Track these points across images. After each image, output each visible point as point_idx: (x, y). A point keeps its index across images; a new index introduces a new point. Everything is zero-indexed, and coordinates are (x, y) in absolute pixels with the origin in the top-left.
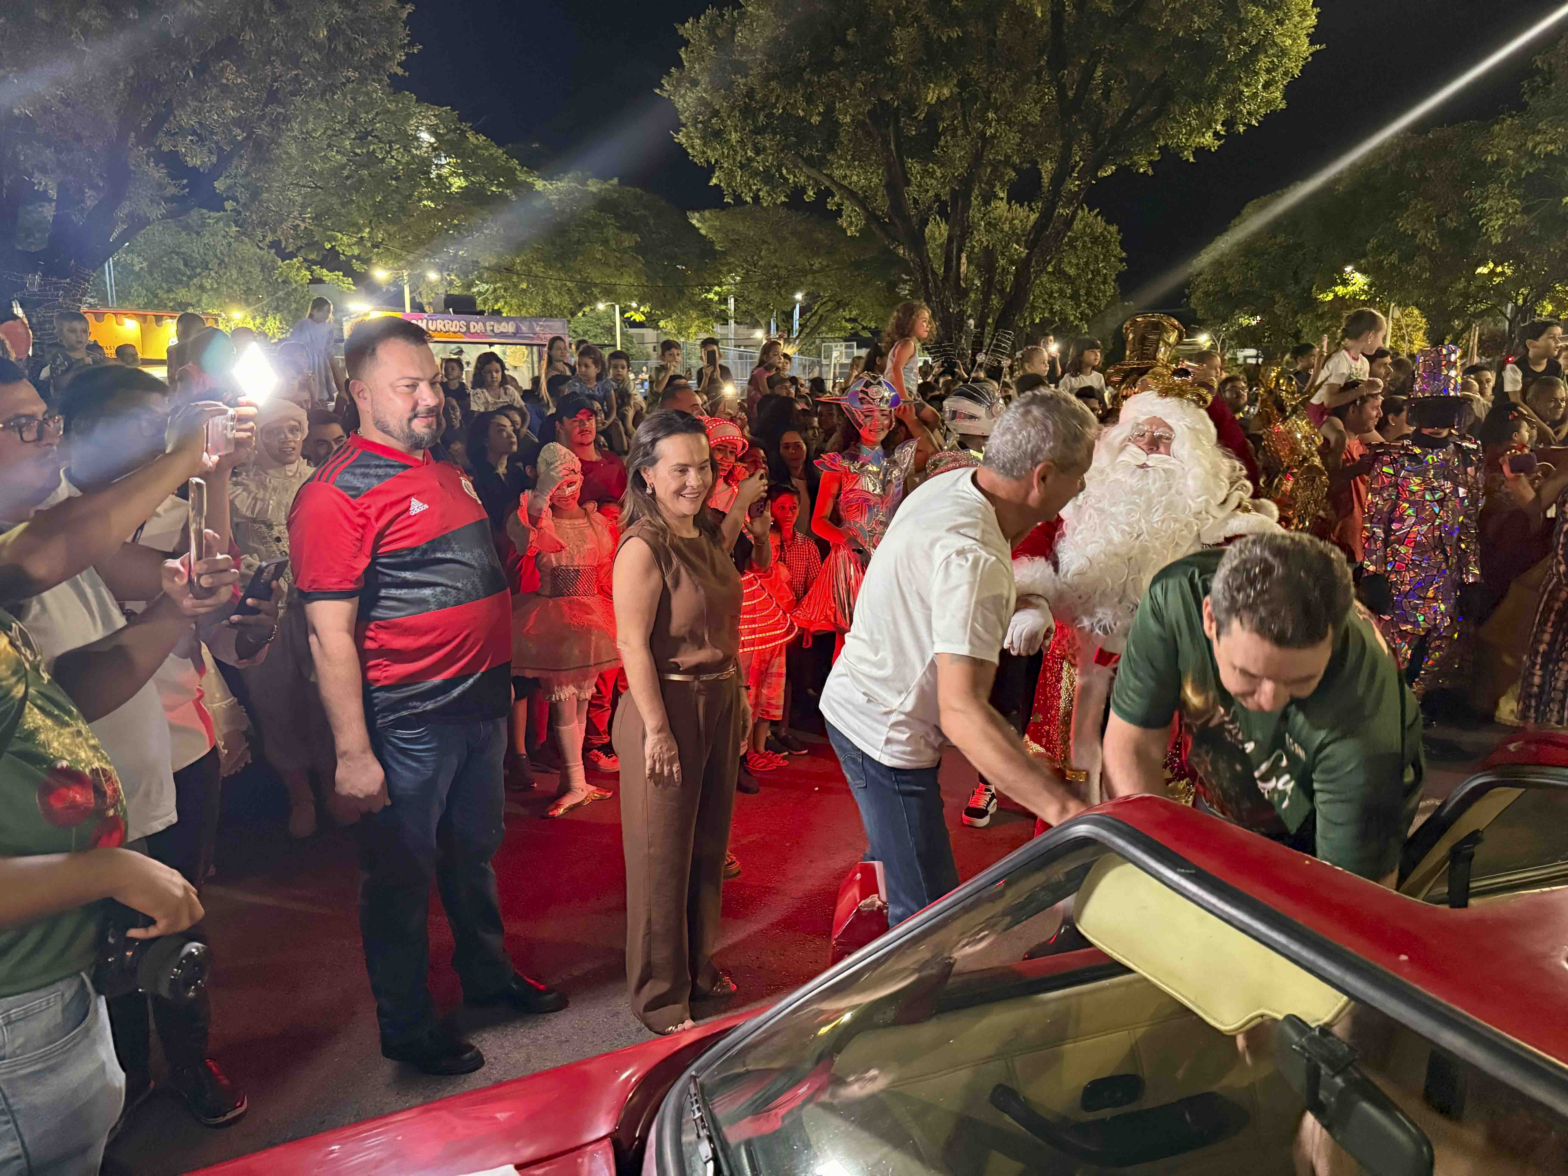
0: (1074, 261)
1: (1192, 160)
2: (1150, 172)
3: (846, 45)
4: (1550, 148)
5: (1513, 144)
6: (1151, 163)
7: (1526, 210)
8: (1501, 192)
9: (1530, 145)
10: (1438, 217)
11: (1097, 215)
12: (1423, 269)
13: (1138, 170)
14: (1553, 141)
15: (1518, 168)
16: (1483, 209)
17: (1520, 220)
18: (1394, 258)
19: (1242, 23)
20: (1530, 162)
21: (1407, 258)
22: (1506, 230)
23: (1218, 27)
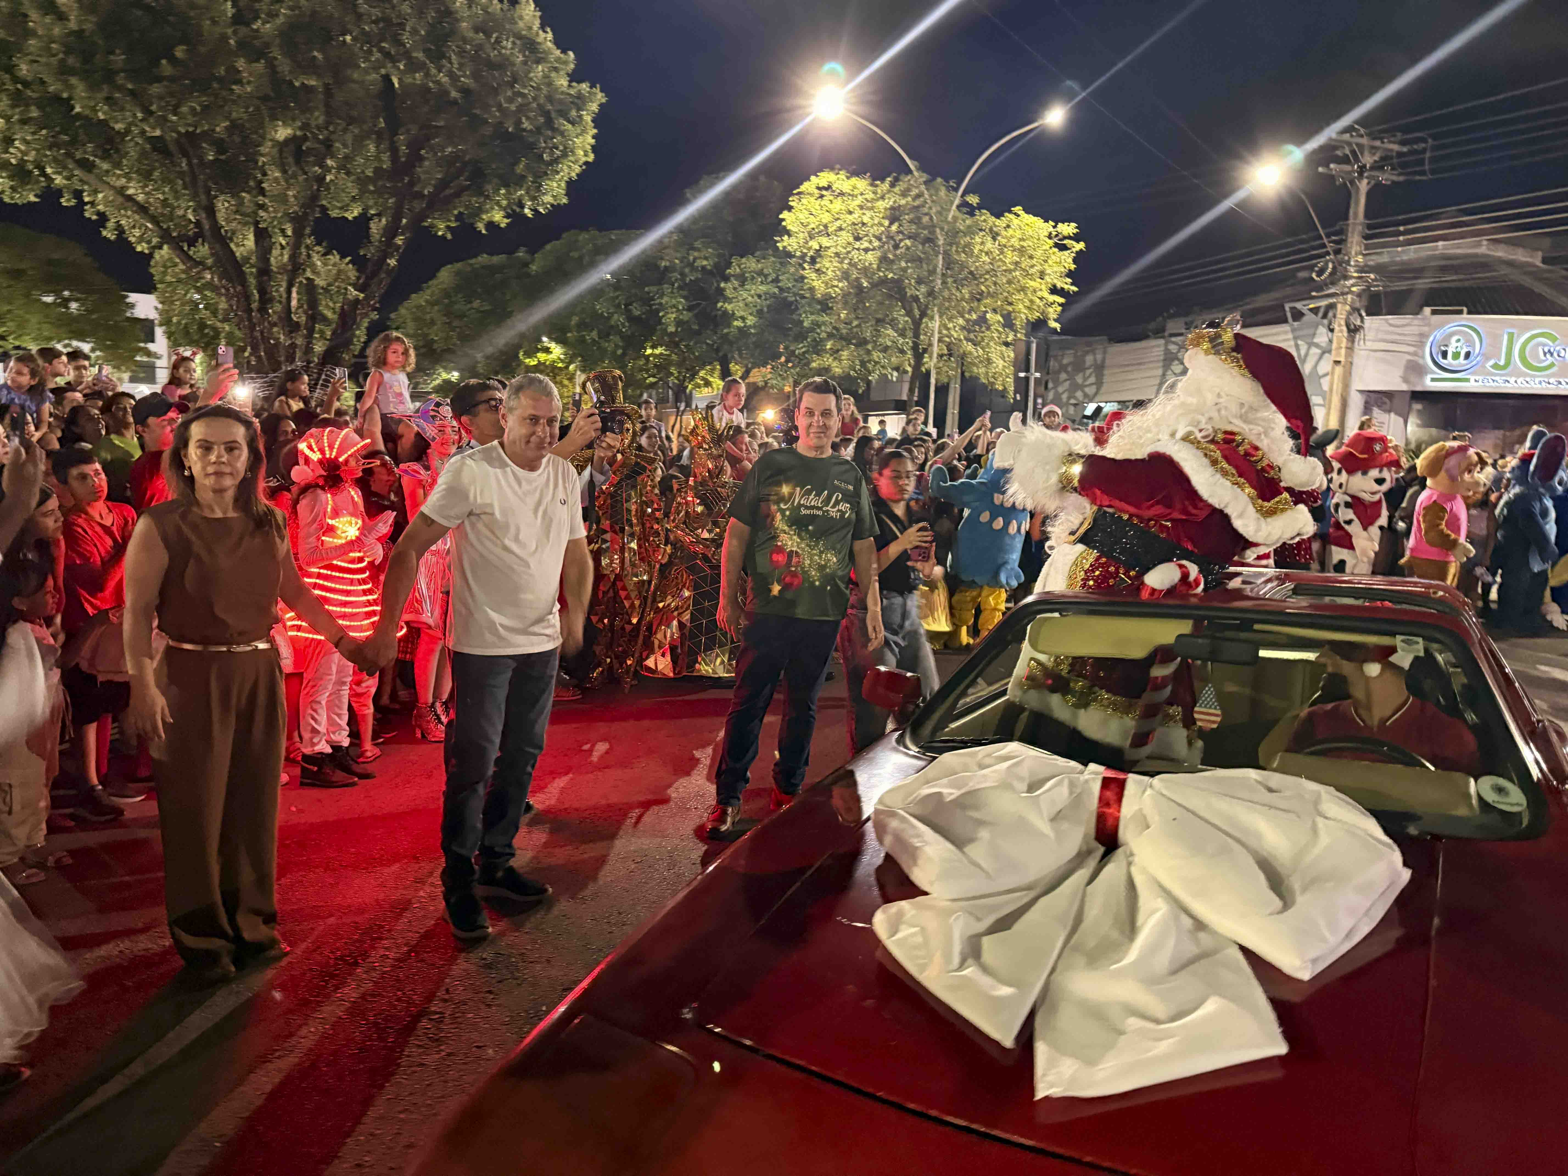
0: (331, 304)
1: (484, 232)
2: (449, 236)
3: (173, 60)
4: (705, 263)
5: (679, 255)
6: (448, 228)
7: (690, 309)
8: (672, 292)
9: (691, 258)
10: (626, 305)
11: (347, 264)
12: (617, 346)
13: (436, 232)
14: (706, 258)
15: (683, 275)
16: (661, 304)
17: (686, 316)
18: (594, 334)
19: (554, 130)
20: (691, 271)
21: (605, 335)
22: (679, 323)
23: (538, 130)
